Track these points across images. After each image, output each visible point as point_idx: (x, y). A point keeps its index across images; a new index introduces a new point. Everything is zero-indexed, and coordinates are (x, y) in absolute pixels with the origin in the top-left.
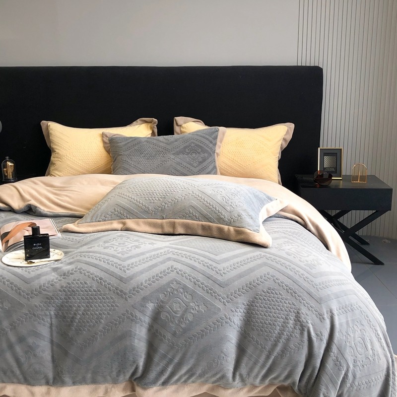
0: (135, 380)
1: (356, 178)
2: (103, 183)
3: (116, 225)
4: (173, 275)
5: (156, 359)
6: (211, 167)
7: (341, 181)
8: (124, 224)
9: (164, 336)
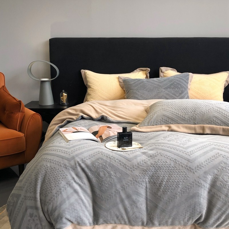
2: (135, 104)
3: (164, 128)
9: (220, 197)
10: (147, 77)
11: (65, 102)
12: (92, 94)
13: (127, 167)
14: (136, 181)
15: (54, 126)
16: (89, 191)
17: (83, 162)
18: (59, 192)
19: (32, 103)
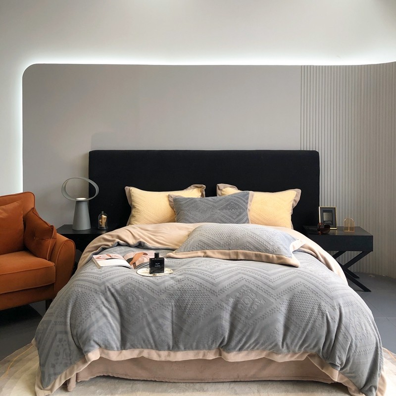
0: (222, 347)
1: (347, 228)
2: (180, 229)
3: (200, 253)
4: (243, 282)
5: (236, 333)
6: (245, 219)
7: (337, 231)
8: (205, 253)
9: (241, 319)
10: (202, 195)
11: (104, 225)
12: (136, 216)
13: (155, 292)
14: (162, 305)
15: (88, 254)
16: (117, 315)
17: (113, 287)
18: (89, 315)
19: (65, 227)
